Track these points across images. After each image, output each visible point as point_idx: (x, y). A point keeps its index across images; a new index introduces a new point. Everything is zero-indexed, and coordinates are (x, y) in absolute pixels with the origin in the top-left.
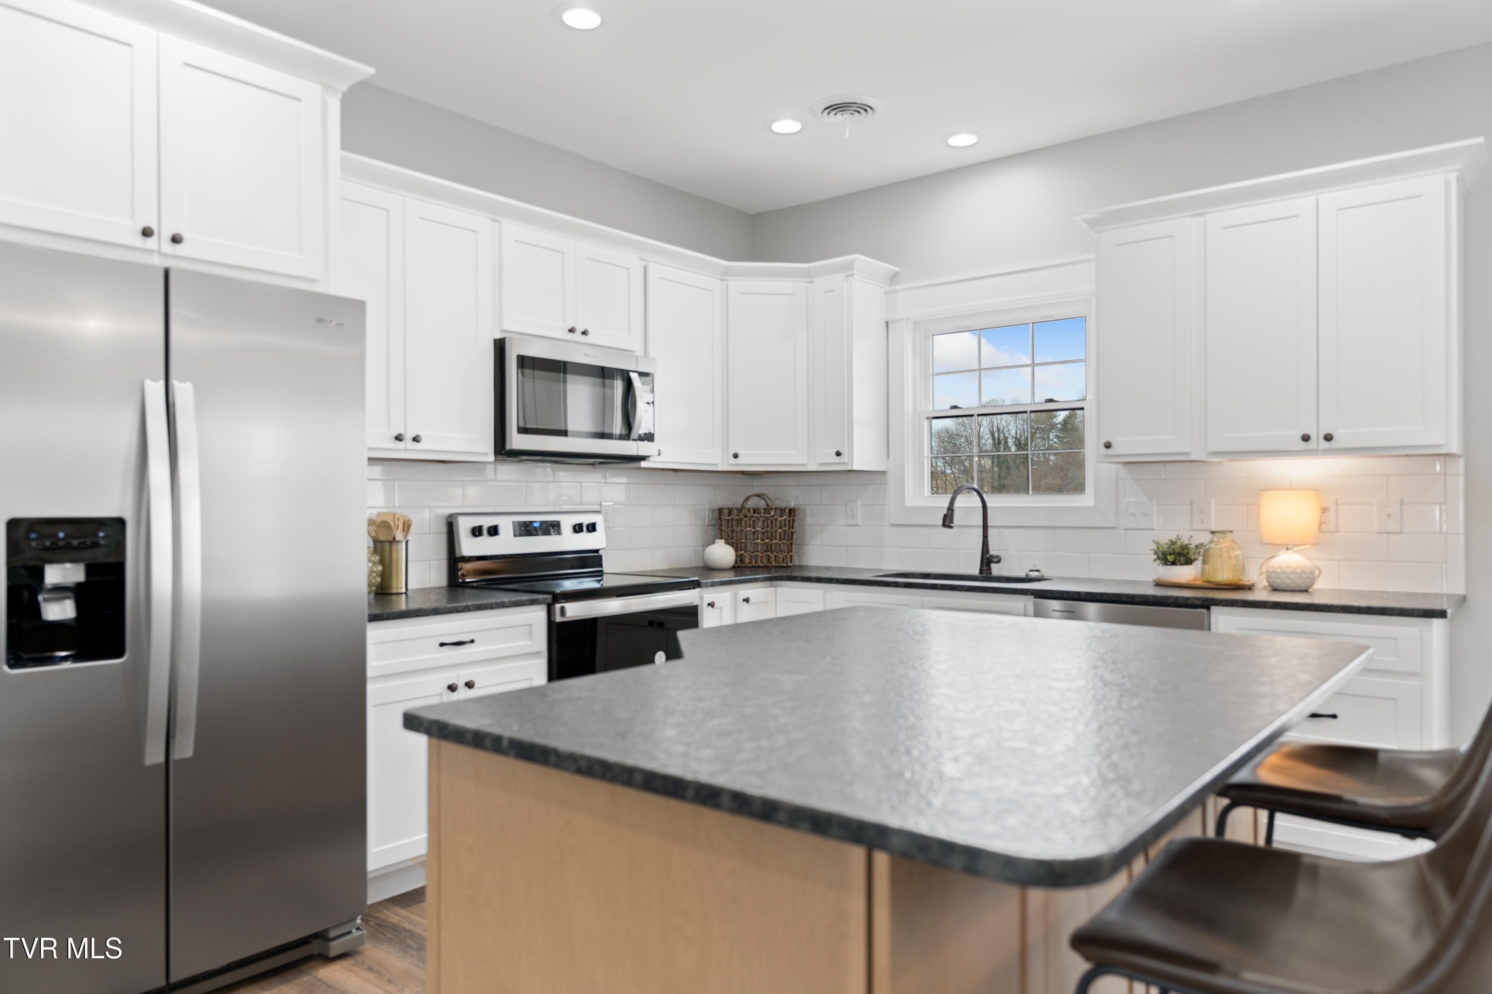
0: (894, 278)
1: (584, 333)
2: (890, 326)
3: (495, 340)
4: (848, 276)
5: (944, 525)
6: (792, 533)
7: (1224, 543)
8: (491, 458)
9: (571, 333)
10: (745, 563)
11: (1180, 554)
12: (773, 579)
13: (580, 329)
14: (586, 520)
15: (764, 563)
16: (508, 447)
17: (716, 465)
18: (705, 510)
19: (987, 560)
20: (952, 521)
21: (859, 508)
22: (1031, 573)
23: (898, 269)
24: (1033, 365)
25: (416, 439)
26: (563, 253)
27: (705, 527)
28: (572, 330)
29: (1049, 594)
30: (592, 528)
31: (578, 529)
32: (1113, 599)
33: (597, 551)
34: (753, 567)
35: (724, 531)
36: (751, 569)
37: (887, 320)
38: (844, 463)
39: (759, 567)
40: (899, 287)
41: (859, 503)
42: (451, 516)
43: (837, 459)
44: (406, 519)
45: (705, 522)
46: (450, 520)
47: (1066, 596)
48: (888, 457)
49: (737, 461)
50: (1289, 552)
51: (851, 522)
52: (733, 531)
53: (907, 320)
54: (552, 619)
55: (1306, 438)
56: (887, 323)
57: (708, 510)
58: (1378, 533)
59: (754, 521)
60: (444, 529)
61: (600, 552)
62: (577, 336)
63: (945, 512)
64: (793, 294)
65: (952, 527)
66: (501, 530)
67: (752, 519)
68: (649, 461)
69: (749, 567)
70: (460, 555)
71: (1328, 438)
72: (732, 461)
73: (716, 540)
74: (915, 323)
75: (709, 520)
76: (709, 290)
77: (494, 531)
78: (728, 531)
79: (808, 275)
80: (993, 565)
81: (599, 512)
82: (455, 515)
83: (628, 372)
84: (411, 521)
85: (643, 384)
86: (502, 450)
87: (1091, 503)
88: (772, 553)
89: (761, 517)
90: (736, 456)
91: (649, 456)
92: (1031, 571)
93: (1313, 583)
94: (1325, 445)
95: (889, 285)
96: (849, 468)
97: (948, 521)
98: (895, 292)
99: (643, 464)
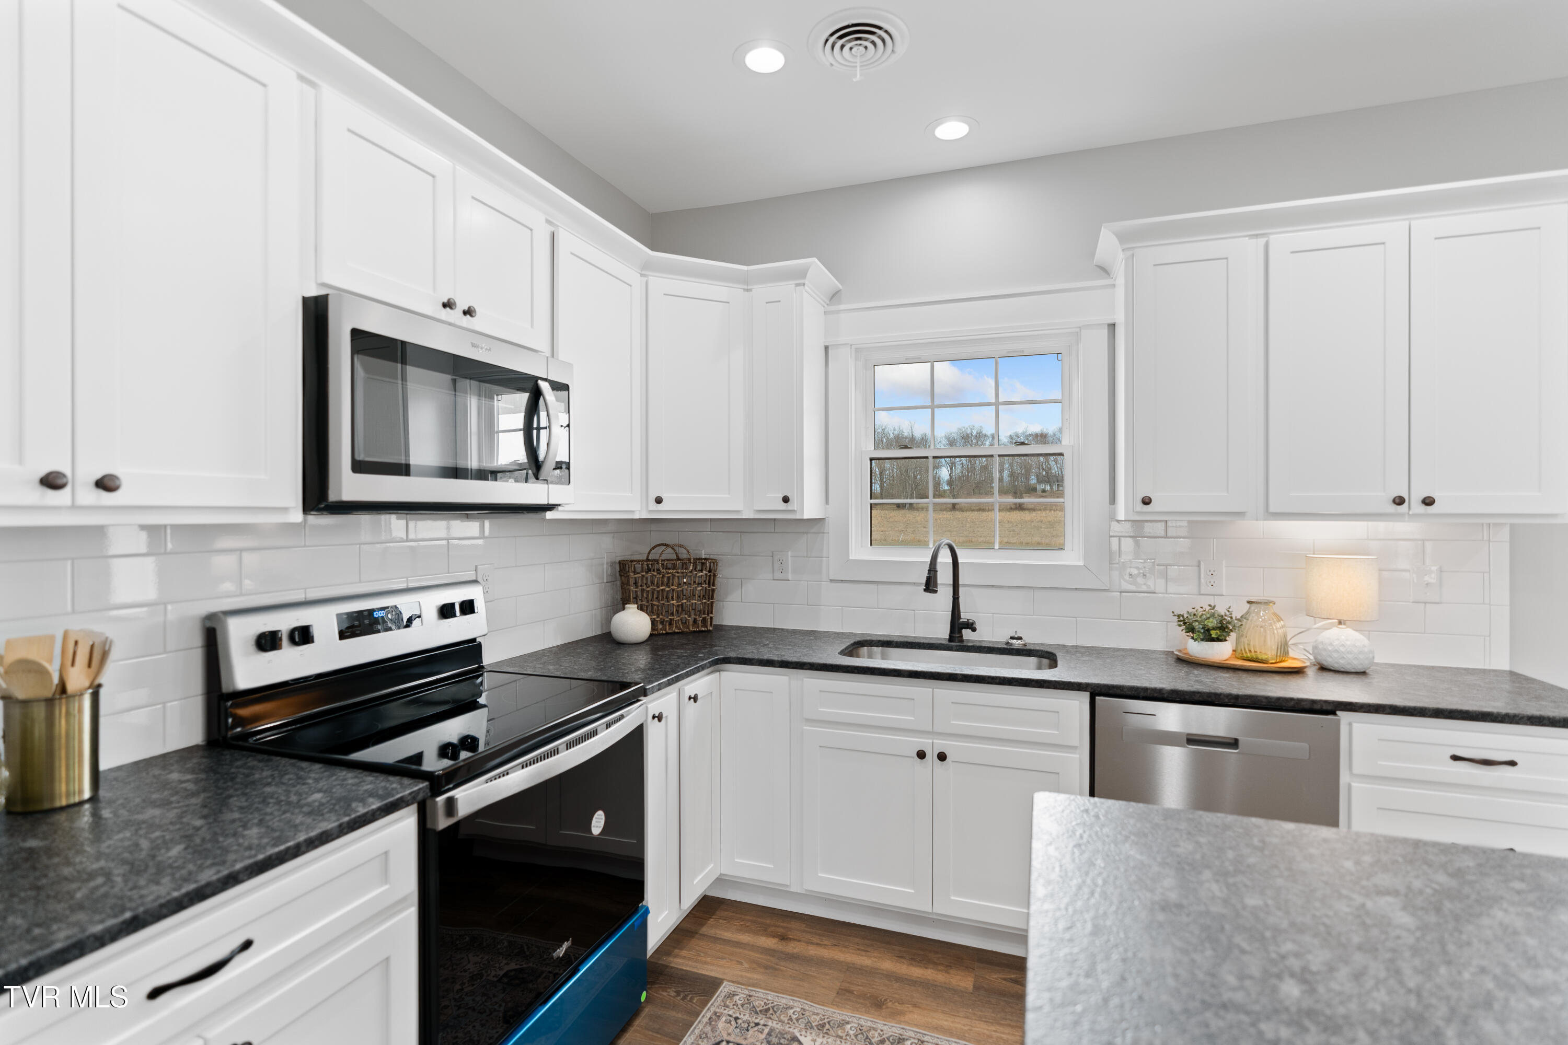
0: (834, 295)
1: (468, 312)
2: (830, 352)
3: (305, 300)
4: (797, 285)
5: (925, 589)
6: (713, 591)
7: (1263, 614)
8: (297, 516)
9: (448, 309)
10: (657, 630)
12: (719, 662)
13: (462, 305)
14: (456, 596)
15: (680, 629)
16: (333, 497)
17: (632, 512)
18: (603, 564)
19: (959, 626)
20: (936, 585)
21: (790, 558)
22: (1014, 641)
23: (841, 287)
24: (997, 404)
25: (105, 484)
26: (433, 176)
27: (603, 585)
28: (448, 305)
29: (1118, 692)
30: (468, 607)
31: (446, 611)
32: (1210, 699)
33: (474, 640)
34: (667, 634)
35: (632, 591)
36: (664, 637)
37: (827, 344)
38: (793, 511)
39: (675, 633)
40: (842, 307)
42: (211, 617)
43: (783, 506)
44: (98, 641)
45: (603, 579)
46: (208, 624)
47: (1141, 694)
48: (827, 502)
49: (660, 507)
50: (1342, 626)
51: (777, 575)
52: (643, 590)
53: (851, 345)
54: (429, 825)
55: (1399, 501)
56: (826, 348)
57: (607, 563)
58: (1413, 602)
59: (669, 578)
60: (197, 640)
61: (478, 640)
62: (455, 315)
64: (728, 303)
66: (316, 632)
67: (667, 575)
68: (558, 510)
69: (663, 634)
70: (231, 690)
71: (1428, 502)
72: (653, 506)
73: (627, 606)
74: (857, 350)
75: (607, 575)
76: (628, 284)
77: (302, 636)
78: (636, 591)
79: (746, 282)
80: (965, 632)
81: (475, 582)
82: (221, 616)
83: (536, 379)
84: (111, 642)
85: (558, 400)
86: (320, 502)
87: (1079, 562)
88: (690, 616)
89: (678, 573)
90: (659, 501)
91: (559, 505)
92: (1012, 638)
94: (1423, 509)
95: (827, 304)
96: (798, 517)
97: (929, 584)
98: (838, 312)
99: (549, 515)
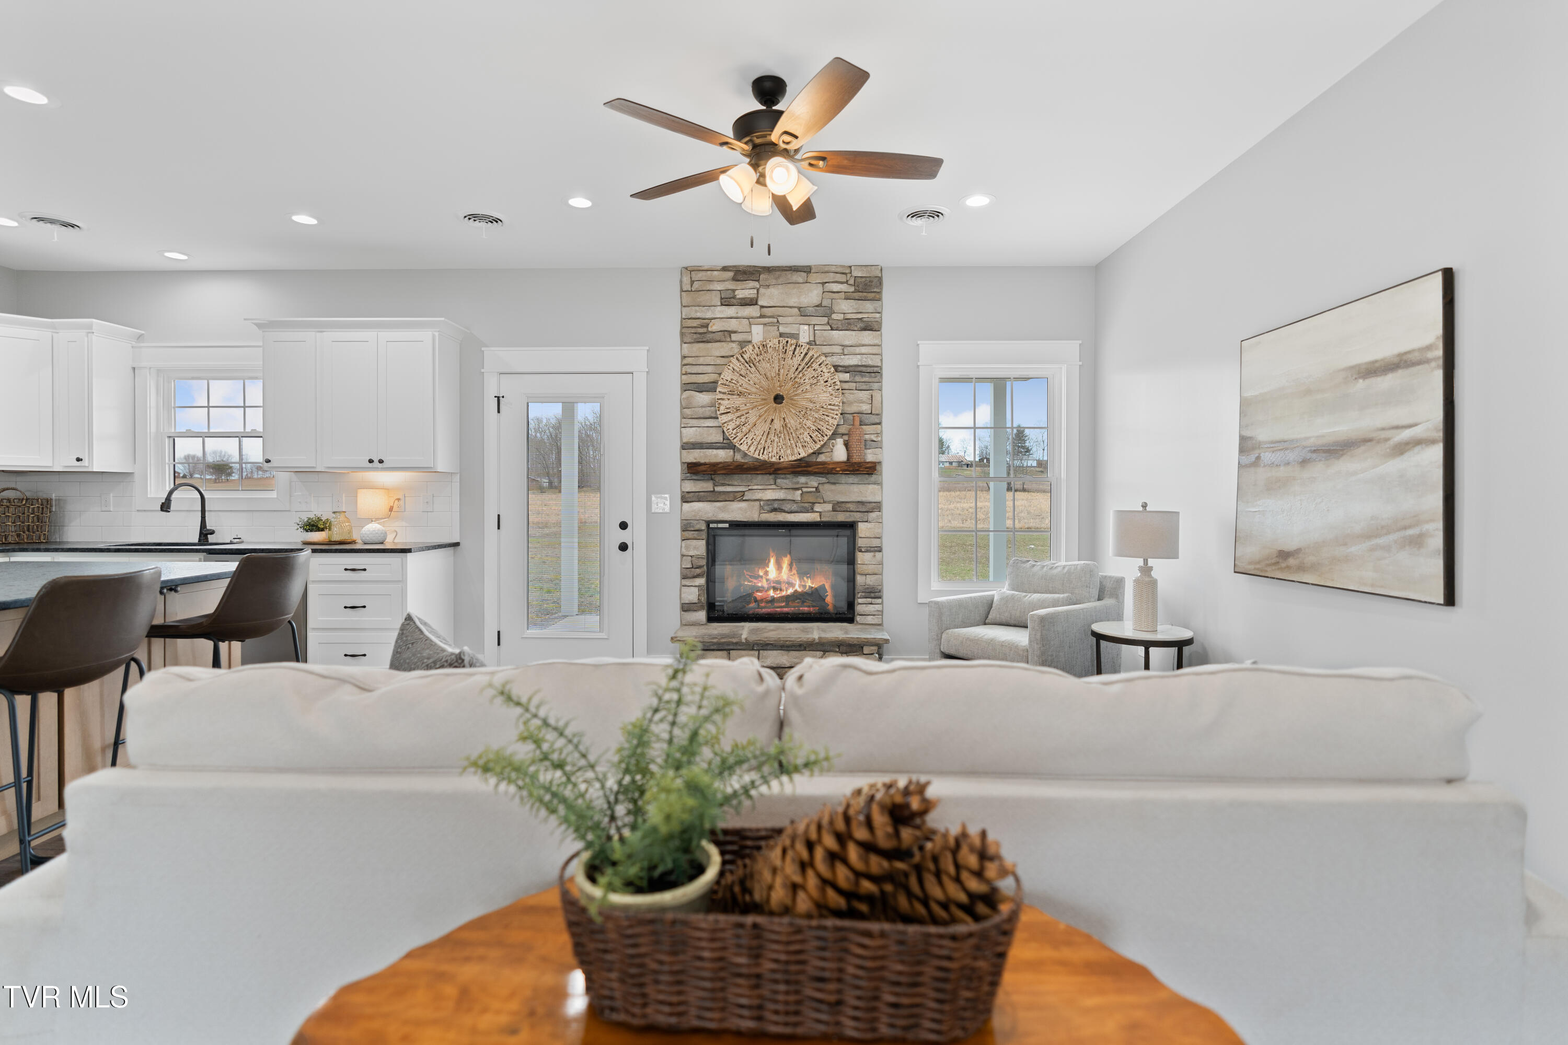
0: (140, 338)
2: (136, 371)
4: (88, 333)
5: (162, 510)
6: (46, 517)
7: (339, 519)
11: (313, 525)
19: (205, 533)
20: (169, 507)
21: (112, 498)
23: (143, 332)
24: (245, 407)
37: (134, 366)
38: (84, 467)
39: (10, 543)
40: (142, 345)
41: (111, 495)
43: (78, 463)
47: (224, 552)
48: (134, 462)
50: (373, 523)
51: (104, 509)
53: (150, 368)
55: (371, 461)
56: (134, 369)
58: (423, 512)
63: (163, 501)
64: (39, 340)
65: (169, 512)
71: (382, 461)
74: (159, 371)
80: (209, 536)
87: (275, 496)
88: (25, 533)
89: (12, 505)
92: (234, 539)
93: (386, 539)
94: (381, 465)
95: (136, 342)
96: (90, 470)
97: (166, 506)
98: (141, 347)
